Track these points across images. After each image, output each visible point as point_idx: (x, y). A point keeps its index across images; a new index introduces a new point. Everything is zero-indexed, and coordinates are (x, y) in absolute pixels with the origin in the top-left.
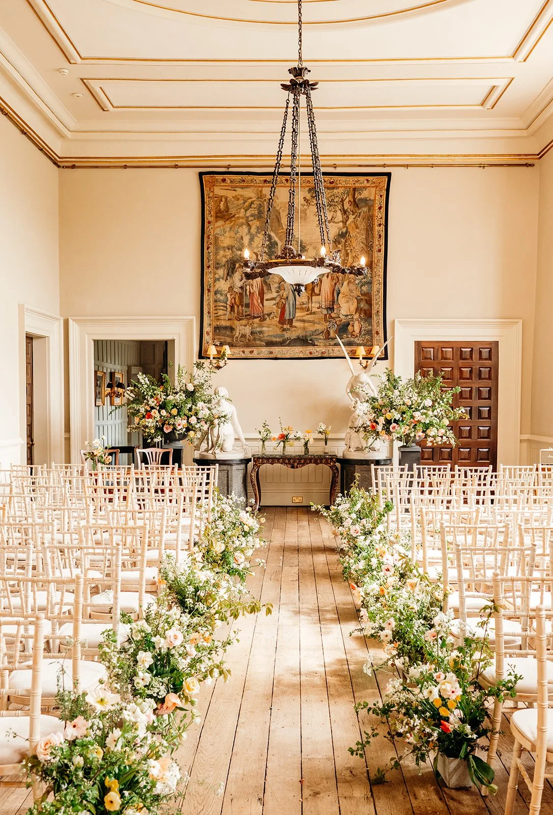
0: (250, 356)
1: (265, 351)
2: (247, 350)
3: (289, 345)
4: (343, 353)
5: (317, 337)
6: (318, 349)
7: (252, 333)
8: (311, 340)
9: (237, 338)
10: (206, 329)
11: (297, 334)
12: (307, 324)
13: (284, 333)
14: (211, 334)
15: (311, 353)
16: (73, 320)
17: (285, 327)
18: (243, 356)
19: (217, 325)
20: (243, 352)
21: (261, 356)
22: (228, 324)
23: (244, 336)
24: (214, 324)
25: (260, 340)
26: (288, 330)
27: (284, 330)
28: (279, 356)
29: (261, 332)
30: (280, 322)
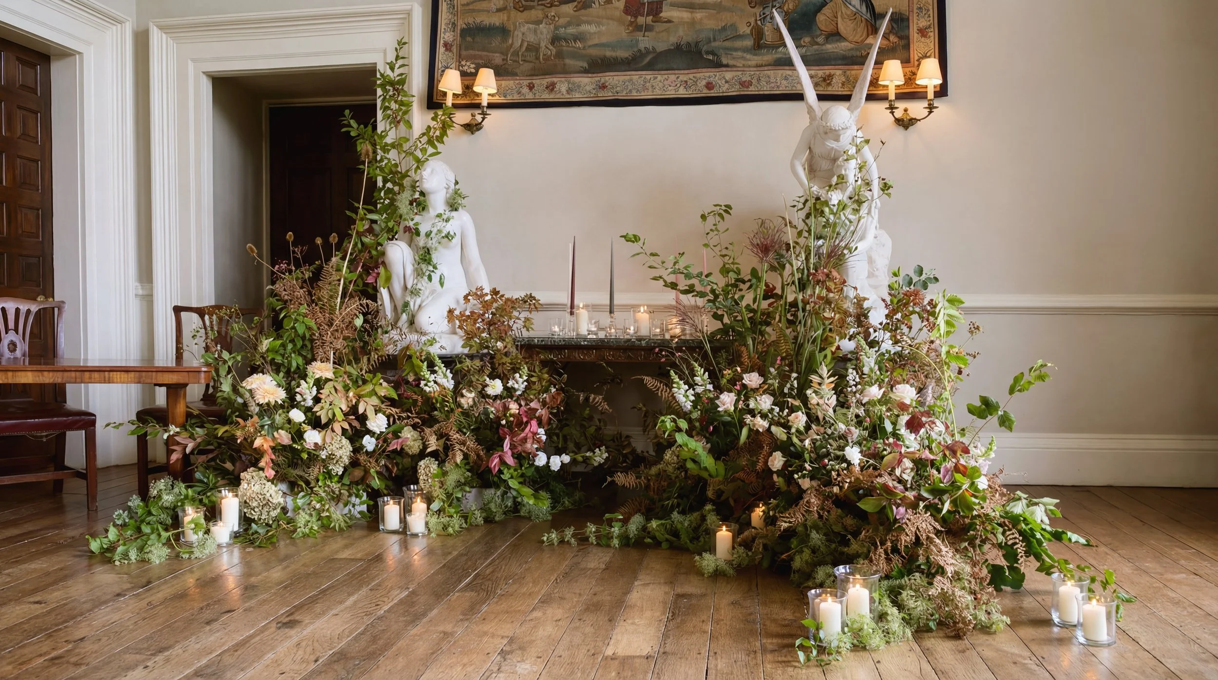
0: (547, 97)
1: (586, 84)
2: (541, 82)
3: (650, 66)
4: (800, 83)
5: (728, 44)
6: (728, 75)
7: (555, 40)
8: (712, 53)
9: (516, 53)
10: (445, 35)
11: (673, 39)
12: (699, 15)
13: (639, 36)
14: (454, 49)
15: (709, 86)
16: (161, 28)
17: (641, 20)
18: (529, 97)
19: (468, 24)
20: (531, 87)
21: (577, 97)
22: (496, 20)
23: (533, 48)
24: (461, 24)
25: (575, 56)
26: (648, 28)
27: (638, 28)
28: (622, 96)
29: (577, 38)
30: (627, 11)
